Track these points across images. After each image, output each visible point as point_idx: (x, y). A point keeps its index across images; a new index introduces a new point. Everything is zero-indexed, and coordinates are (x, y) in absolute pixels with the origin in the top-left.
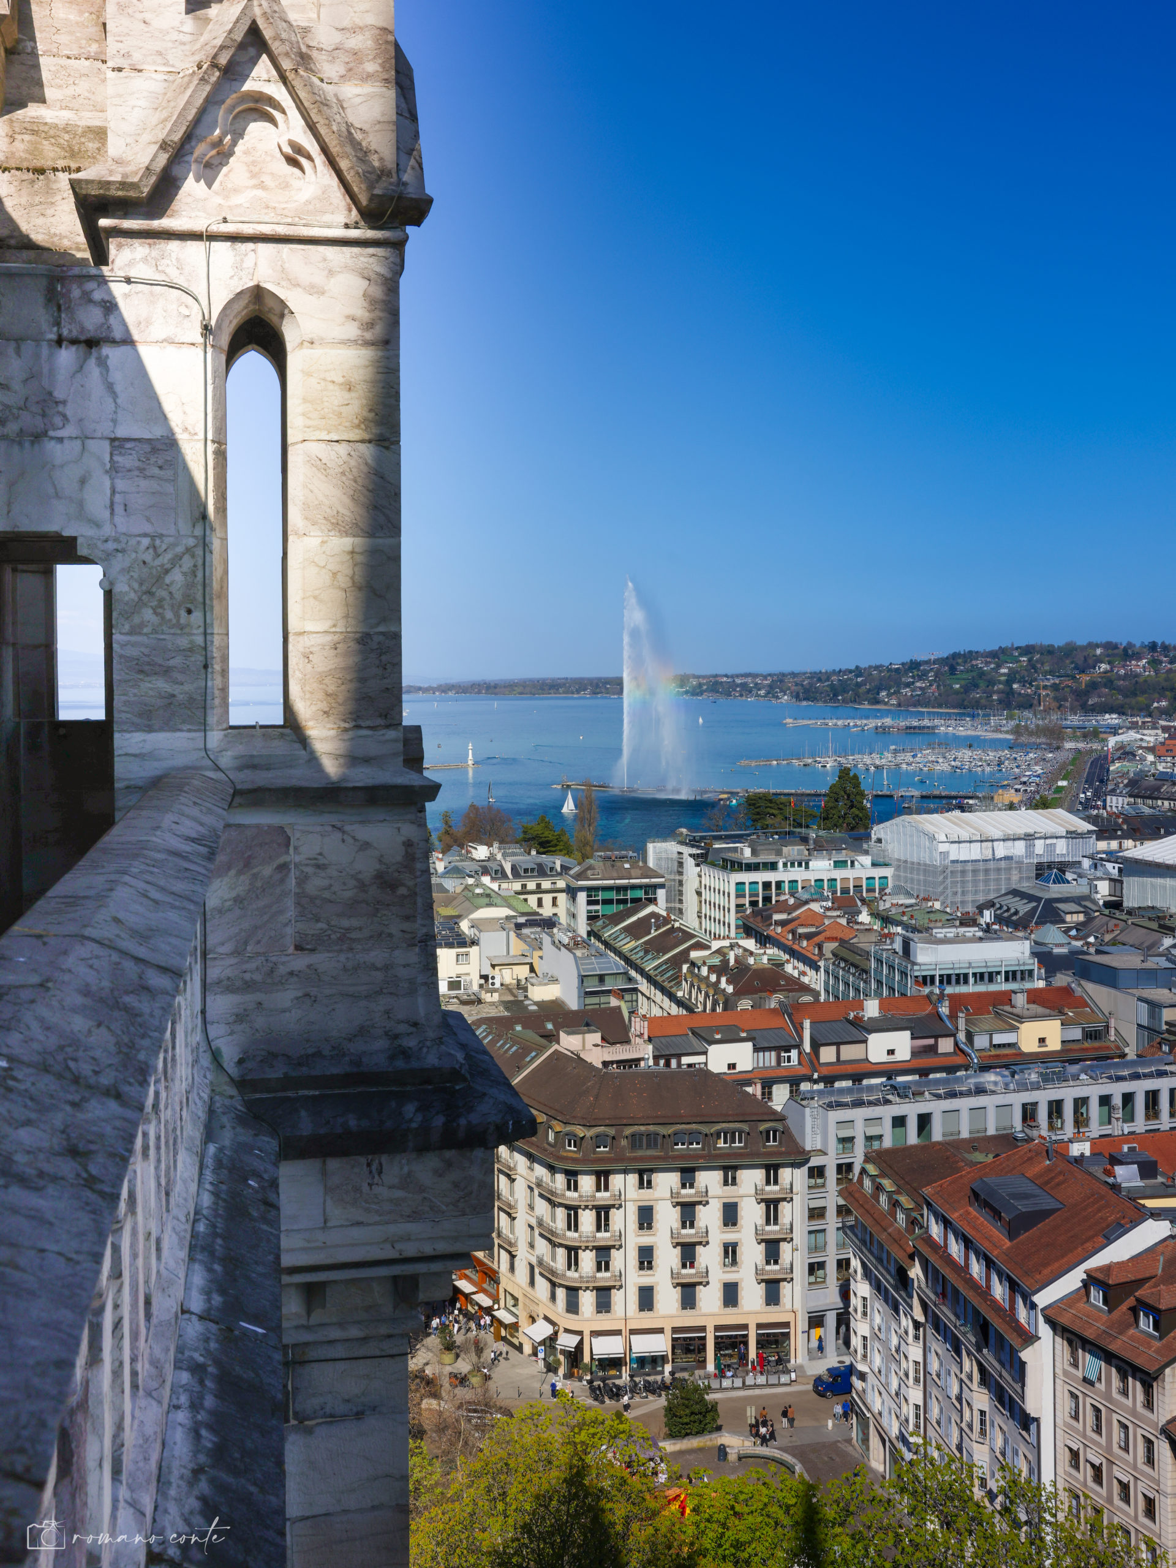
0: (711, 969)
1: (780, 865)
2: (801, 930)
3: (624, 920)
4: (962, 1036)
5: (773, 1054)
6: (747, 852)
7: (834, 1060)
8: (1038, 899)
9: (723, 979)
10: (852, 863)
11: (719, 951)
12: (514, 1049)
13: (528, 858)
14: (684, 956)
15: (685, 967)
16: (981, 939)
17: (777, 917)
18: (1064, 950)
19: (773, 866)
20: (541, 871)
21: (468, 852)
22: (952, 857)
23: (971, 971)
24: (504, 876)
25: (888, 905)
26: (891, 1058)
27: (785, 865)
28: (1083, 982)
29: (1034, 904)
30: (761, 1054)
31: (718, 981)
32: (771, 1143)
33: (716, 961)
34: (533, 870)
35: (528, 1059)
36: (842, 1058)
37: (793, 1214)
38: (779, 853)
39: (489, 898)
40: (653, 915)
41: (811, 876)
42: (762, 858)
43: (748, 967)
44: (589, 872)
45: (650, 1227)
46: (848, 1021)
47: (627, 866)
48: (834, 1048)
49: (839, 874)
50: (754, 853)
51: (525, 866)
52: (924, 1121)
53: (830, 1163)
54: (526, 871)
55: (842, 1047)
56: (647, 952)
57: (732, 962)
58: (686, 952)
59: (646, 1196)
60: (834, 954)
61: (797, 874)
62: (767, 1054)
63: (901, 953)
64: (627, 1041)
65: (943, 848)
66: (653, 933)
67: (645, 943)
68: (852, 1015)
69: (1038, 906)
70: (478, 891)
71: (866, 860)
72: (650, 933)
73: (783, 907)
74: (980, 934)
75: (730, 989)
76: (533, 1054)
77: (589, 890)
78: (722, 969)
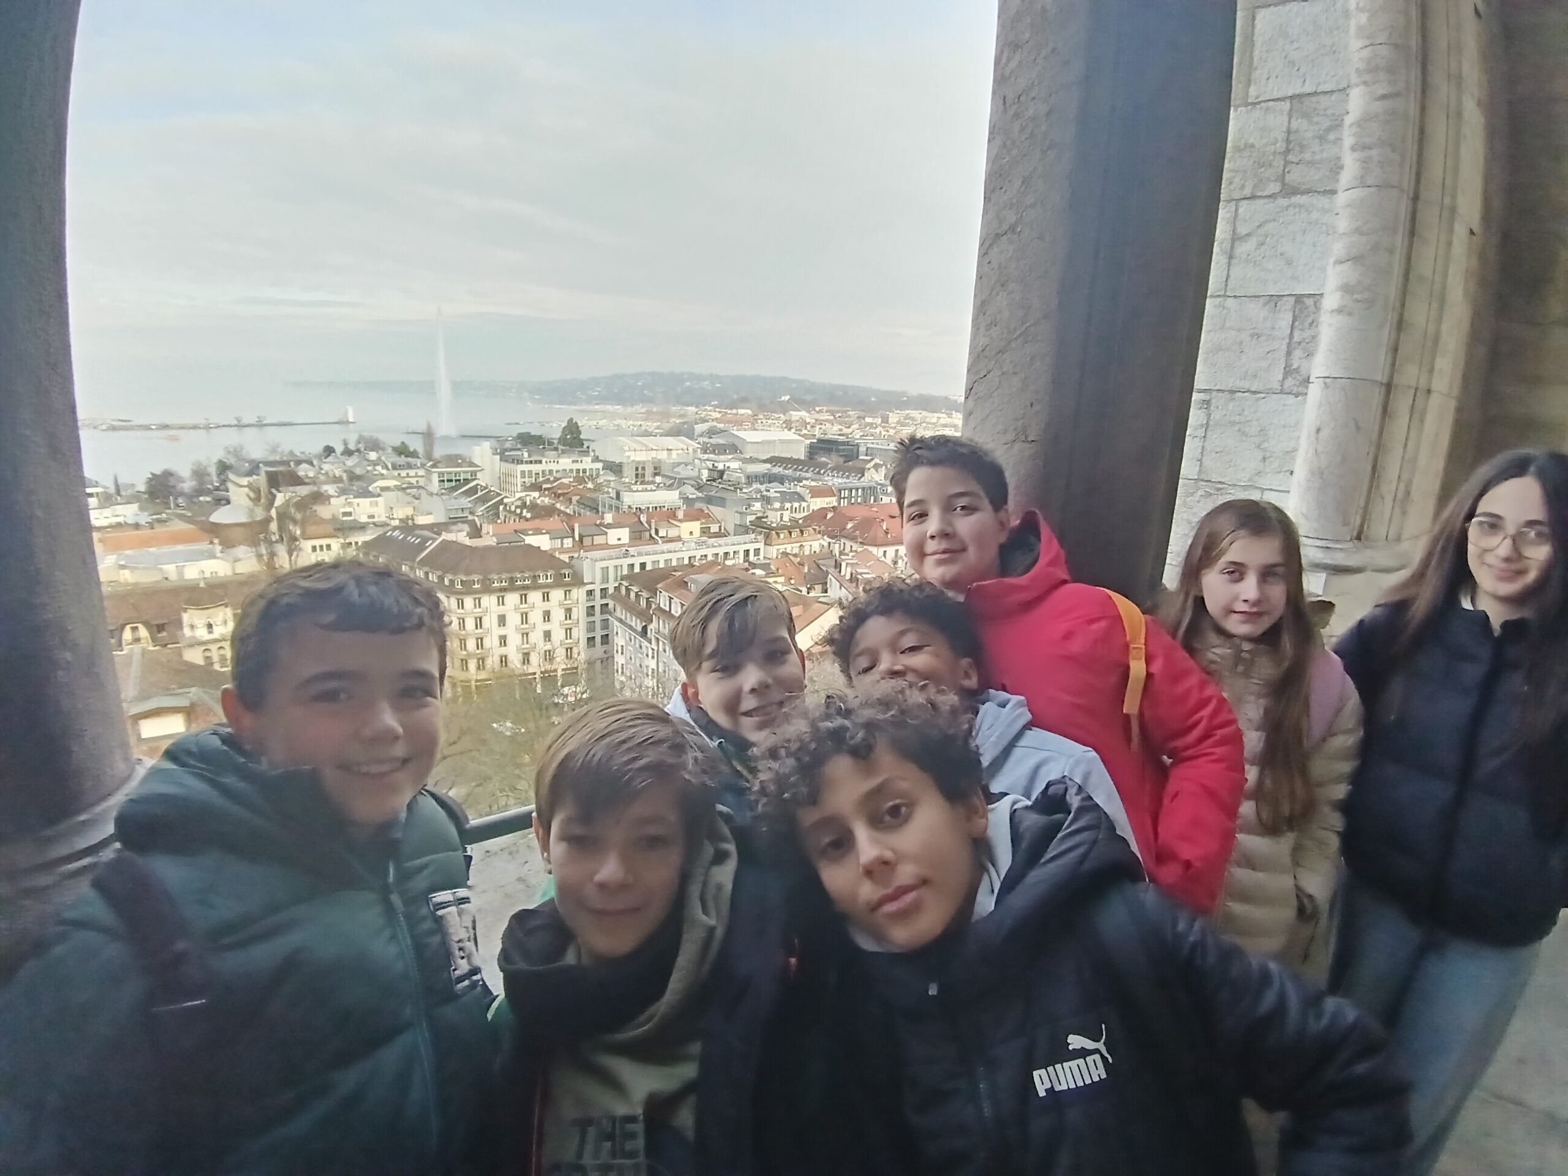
0: (517, 507)
1: (544, 462)
2: (560, 491)
3: (461, 488)
4: (653, 532)
5: (559, 540)
6: (526, 455)
7: (591, 544)
8: (675, 479)
9: (525, 511)
10: (581, 461)
11: (519, 499)
12: (419, 540)
13: (399, 459)
14: (501, 502)
15: (501, 508)
16: (655, 490)
17: (544, 486)
18: (694, 496)
19: (540, 462)
20: (409, 466)
21: (364, 456)
22: (632, 459)
23: (651, 506)
24: (388, 469)
25: (602, 481)
26: (620, 542)
27: (546, 462)
28: (709, 506)
29: (673, 481)
30: (553, 541)
31: (522, 512)
32: (567, 579)
33: (519, 503)
34: (403, 465)
35: (427, 545)
36: (595, 543)
37: (580, 613)
38: (543, 456)
39: (382, 477)
40: (478, 485)
41: (560, 467)
42: (533, 459)
43: (537, 505)
44: (438, 465)
45: (504, 625)
46: (596, 525)
47: (460, 461)
48: (590, 538)
49: (575, 466)
50: (529, 456)
51: (399, 464)
52: (643, 565)
53: (597, 588)
54: (400, 466)
55: (595, 537)
56: (476, 503)
57: (528, 503)
58: (502, 499)
59: (501, 610)
60: (578, 502)
61: (554, 467)
62: (556, 540)
63: (615, 497)
64: (481, 537)
65: (627, 454)
66: (480, 494)
67: (475, 498)
68: (598, 522)
69: (674, 482)
70: (375, 473)
71: (589, 459)
72: (477, 493)
73: (548, 481)
74: (654, 488)
75: (529, 515)
76: (430, 542)
77: (441, 474)
78: (524, 506)
